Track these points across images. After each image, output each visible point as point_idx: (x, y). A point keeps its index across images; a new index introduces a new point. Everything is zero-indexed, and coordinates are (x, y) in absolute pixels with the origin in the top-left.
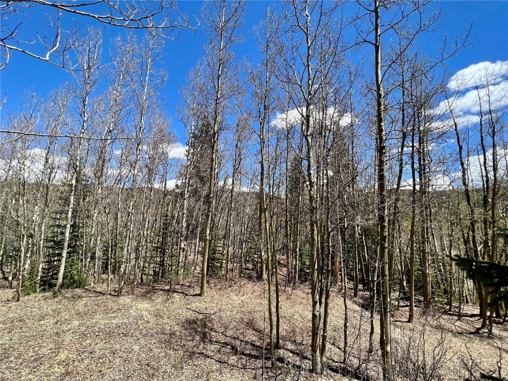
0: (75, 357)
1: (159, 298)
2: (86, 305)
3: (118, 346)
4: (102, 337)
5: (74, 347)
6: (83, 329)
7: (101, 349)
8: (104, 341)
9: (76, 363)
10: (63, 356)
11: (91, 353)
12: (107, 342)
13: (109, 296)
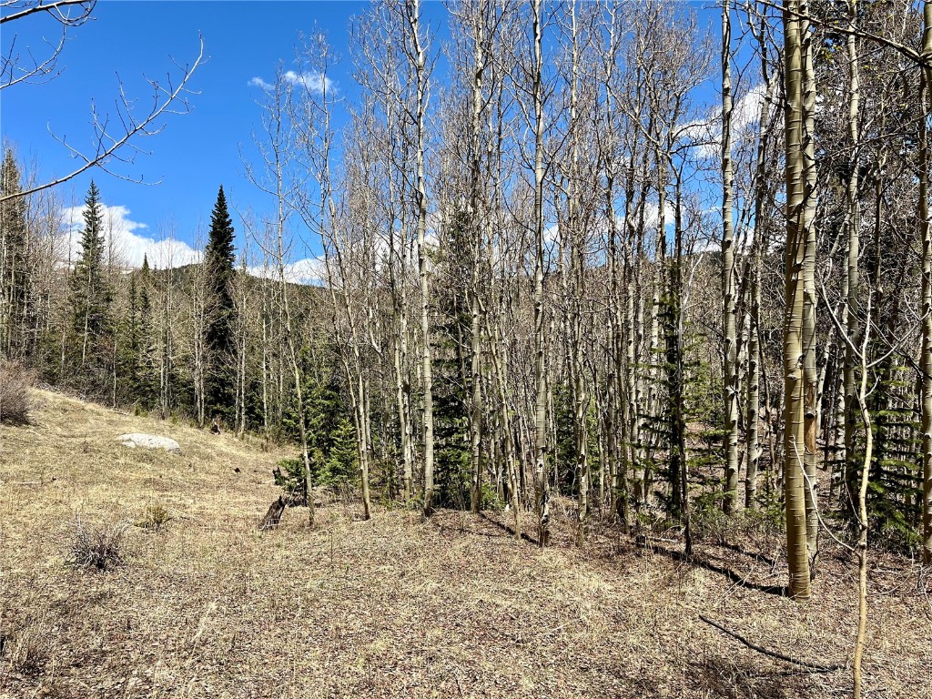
0: (401, 657)
1: (646, 574)
2: (467, 551)
3: (489, 666)
4: (467, 632)
5: (409, 636)
6: (437, 600)
7: (452, 658)
8: (467, 642)
9: (398, 671)
10: (379, 645)
11: (431, 659)
12: (471, 648)
13: (522, 541)
